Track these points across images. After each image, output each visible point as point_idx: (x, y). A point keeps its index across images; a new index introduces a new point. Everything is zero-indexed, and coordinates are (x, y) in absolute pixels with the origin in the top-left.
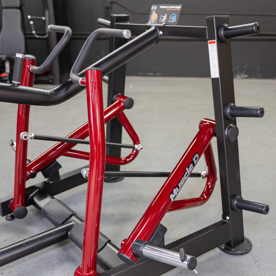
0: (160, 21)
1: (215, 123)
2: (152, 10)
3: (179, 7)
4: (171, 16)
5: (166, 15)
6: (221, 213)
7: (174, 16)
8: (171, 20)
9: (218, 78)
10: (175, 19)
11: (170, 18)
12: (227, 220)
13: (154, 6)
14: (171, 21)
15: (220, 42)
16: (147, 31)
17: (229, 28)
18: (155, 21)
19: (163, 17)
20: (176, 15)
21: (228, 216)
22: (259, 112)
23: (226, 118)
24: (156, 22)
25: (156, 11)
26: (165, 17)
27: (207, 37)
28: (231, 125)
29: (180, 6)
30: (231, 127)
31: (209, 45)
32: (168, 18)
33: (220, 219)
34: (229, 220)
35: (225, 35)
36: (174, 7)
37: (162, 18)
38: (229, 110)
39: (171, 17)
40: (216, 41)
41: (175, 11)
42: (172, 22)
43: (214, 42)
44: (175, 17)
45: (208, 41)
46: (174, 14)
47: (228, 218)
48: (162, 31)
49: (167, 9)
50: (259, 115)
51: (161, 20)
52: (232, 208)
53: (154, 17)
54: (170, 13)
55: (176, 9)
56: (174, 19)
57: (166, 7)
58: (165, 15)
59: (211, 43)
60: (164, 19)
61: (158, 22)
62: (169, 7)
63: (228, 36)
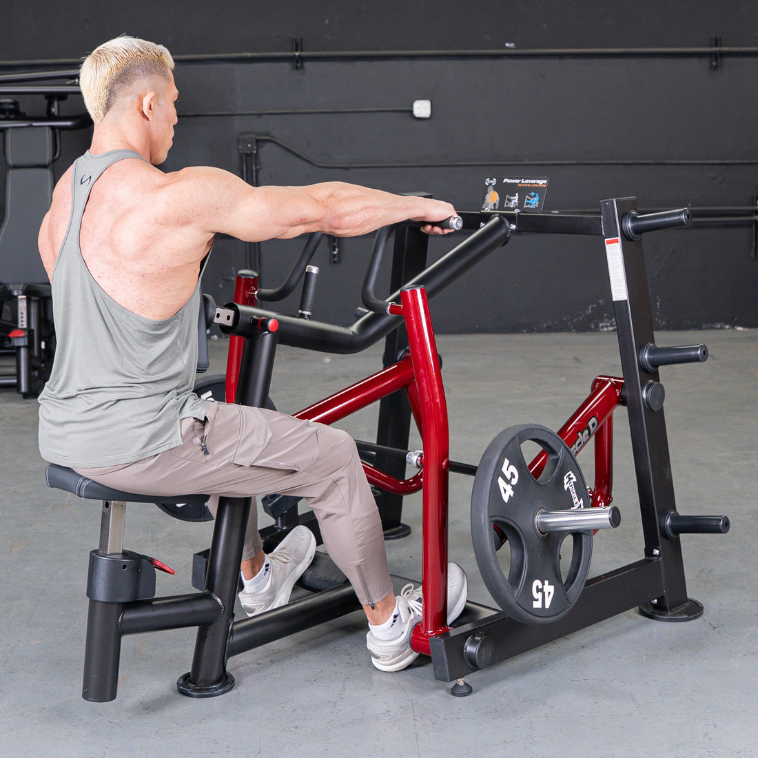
0: (505, 206)
1: (623, 381)
2: (488, 186)
3: (542, 182)
4: (527, 197)
5: (517, 194)
6: (643, 545)
7: (535, 196)
8: (527, 204)
9: (626, 301)
10: (537, 203)
11: (526, 201)
12: (655, 556)
13: (491, 179)
14: (529, 206)
15: (626, 239)
16: (484, 227)
17: (639, 217)
18: (495, 205)
19: (512, 198)
20: (537, 195)
21: (658, 549)
22: (699, 352)
23: (643, 369)
24: (497, 207)
25: (496, 188)
26: (515, 199)
27: (603, 234)
28: (651, 381)
29: (544, 179)
30: (652, 384)
31: (608, 246)
32: (521, 200)
33: (642, 556)
34: (659, 555)
35: (633, 228)
36: (533, 181)
37: (510, 200)
38: (647, 354)
39: (528, 199)
40: (619, 238)
41: (537, 189)
42: (531, 207)
43: (617, 241)
44: (536, 199)
45: (606, 240)
46: (533, 194)
47: (656, 552)
48: (515, 224)
49: (519, 185)
50: (701, 358)
51: (507, 204)
52: (665, 535)
53: (492, 198)
54: (524, 192)
55: (536, 185)
56: (534, 202)
57: (517, 181)
58: (515, 196)
59: (610, 242)
60: (513, 202)
61: (501, 207)
62: (523, 182)
63: (638, 231)
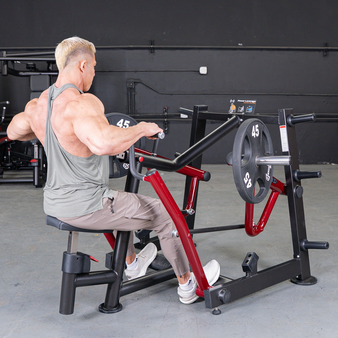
0: (238, 111)
2: (231, 103)
3: (254, 102)
4: (247, 107)
5: (243, 106)
6: (293, 254)
7: (251, 107)
8: (247, 111)
9: (288, 152)
10: (252, 110)
11: (247, 109)
13: (233, 100)
14: (248, 112)
15: (289, 126)
16: (229, 120)
17: (294, 117)
18: (234, 111)
20: (252, 107)
21: (299, 255)
22: (318, 174)
23: (294, 180)
24: (235, 112)
25: (234, 104)
26: (243, 109)
27: (279, 123)
28: (297, 185)
29: (255, 100)
30: (298, 187)
31: (281, 129)
32: (245, 109)
33: (292, 258)
34: (299, 258)
35: (292, 122)
36: (250, 101)
37: (240, 109)
38: (296, 174)
39: (248, 109)
40: (286, 126)
41: (252, 105)
42: (249, 112)
43: (285, 127)
44: (251, 109)
45: (280, 126)
46: (250, 106)
47: (298, 256)
48: (242, 119)
49: (244, 103)
50: (319, 176)
51: (239, 110)
52: (302, 250)
53: (233, 108)
54: (246, 105)
55: (251, 103)
56: (250, 110)
57: (243, 101)
59: (282, 127)
60: (242, 110)
61: (237, 112)
62: (246, 101)
63: (294, 123)
